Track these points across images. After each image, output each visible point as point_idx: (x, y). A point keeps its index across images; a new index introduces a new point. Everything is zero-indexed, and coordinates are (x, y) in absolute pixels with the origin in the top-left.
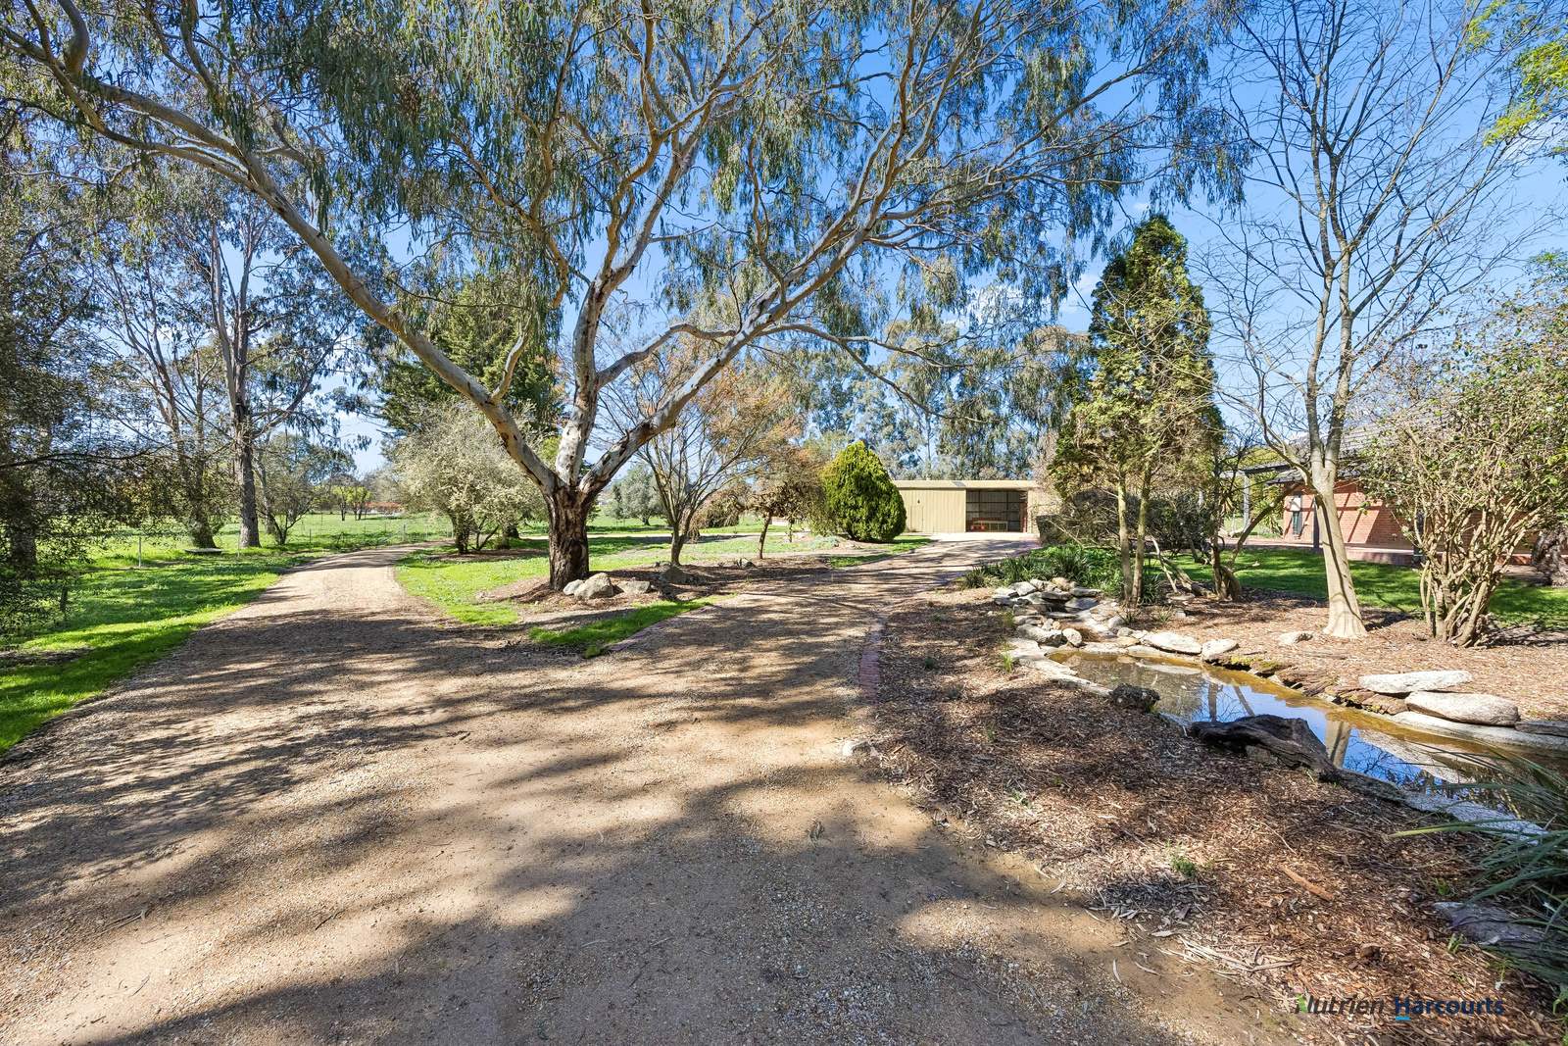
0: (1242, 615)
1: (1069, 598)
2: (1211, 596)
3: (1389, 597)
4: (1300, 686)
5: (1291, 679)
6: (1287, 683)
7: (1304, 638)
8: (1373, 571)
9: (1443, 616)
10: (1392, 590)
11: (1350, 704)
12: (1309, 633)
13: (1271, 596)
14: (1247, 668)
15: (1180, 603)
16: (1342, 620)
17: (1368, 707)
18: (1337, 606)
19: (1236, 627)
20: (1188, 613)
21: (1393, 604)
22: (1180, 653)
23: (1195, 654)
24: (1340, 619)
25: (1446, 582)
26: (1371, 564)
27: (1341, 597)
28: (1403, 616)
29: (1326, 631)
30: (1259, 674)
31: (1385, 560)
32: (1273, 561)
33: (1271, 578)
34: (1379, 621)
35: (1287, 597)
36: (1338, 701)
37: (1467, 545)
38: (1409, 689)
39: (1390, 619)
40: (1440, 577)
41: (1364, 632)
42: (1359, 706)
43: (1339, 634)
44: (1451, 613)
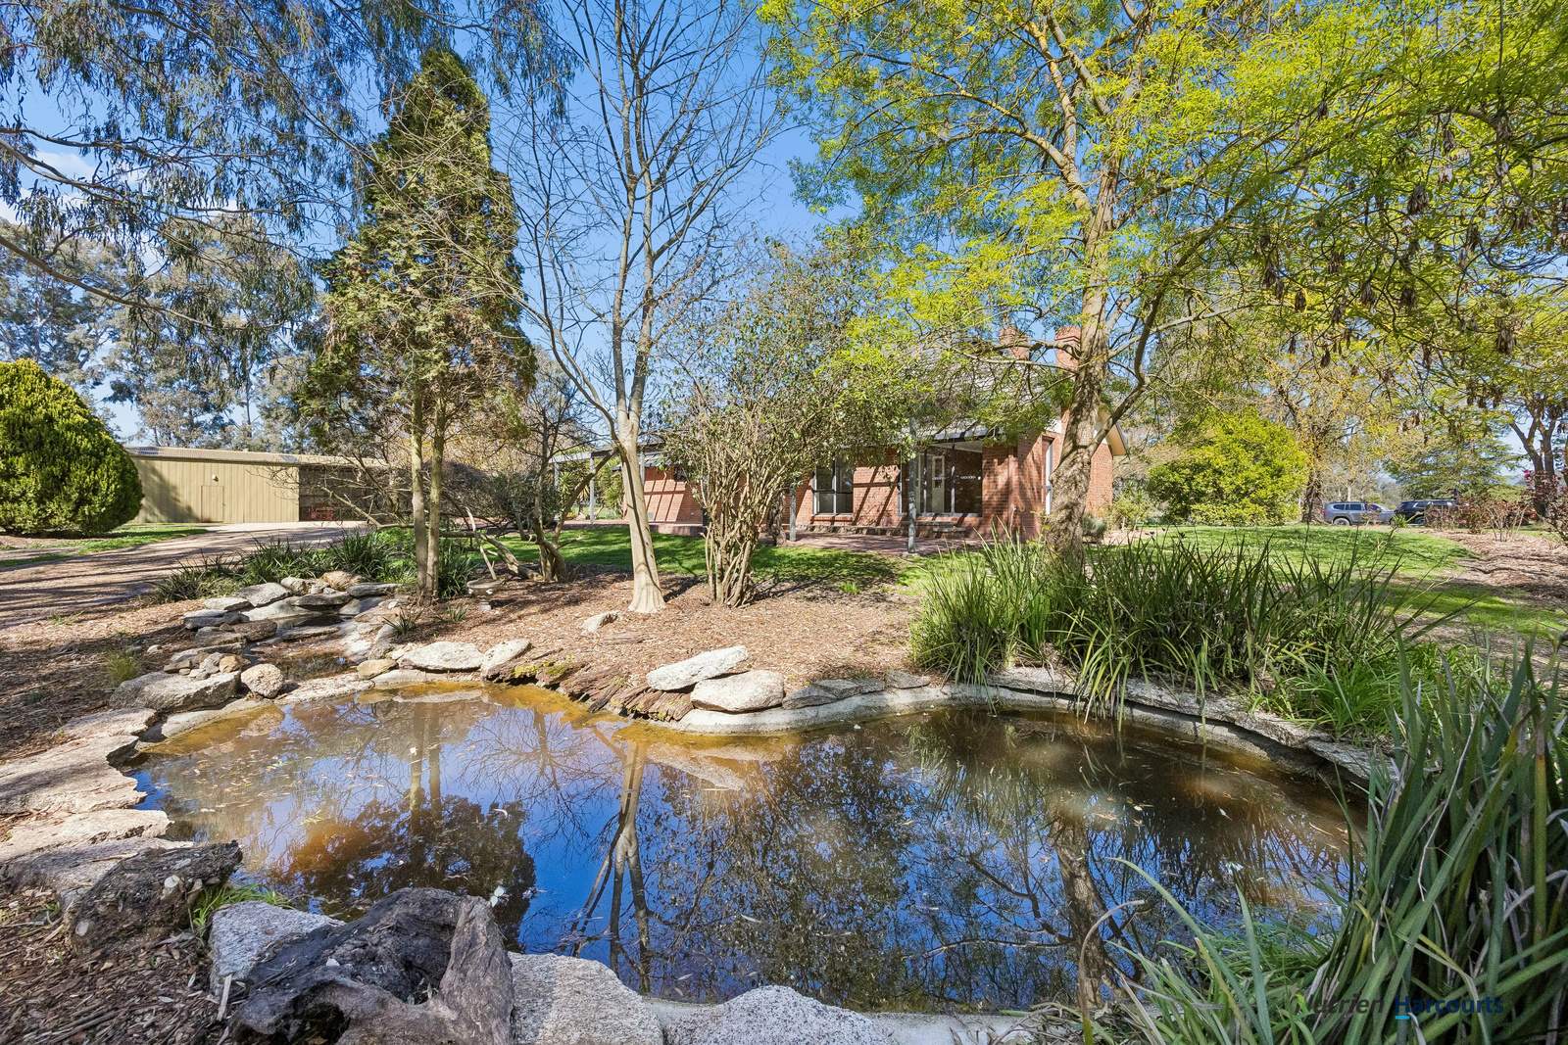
0: (557, 599)
1: (345, 601)
2: (537, 578)
3: (688, 564)
4: (587, 697)
5: (576, 690)
6: (574, 696)
7: (609, 620)
8: (678, 542)
9: (722, 578)
10: (689, 557)
11: (637, 715)
12: (614, 612)
13: (596, 571)
14: (532, 679)
15: (483, 592)
16: (644, 592)
17: (655, 715)
18: (641, 578)
19: (545, 616)
20: (494, 605)
21: (689, 570)
22: (453, 671)
23: (475, 669)
24: (643, 594)
25: (723, 544)
26: (677, 536)
27: (643, 567)
28: (695, 581)
29: (631, 608)
30: (547, 687)
31: (687, 532)
32: (611, 537)
33: (602, 553)
34: (675, 589)
35: (610, 572)
36: (624, 713)
37: (736, 507)
38: (695, 679)
39: (686, 584)
40: (719, 539)
41: (663, 605)
42: (646, 717)
43: (642, 610)
44: (727, 574)
